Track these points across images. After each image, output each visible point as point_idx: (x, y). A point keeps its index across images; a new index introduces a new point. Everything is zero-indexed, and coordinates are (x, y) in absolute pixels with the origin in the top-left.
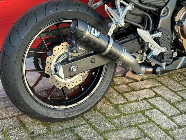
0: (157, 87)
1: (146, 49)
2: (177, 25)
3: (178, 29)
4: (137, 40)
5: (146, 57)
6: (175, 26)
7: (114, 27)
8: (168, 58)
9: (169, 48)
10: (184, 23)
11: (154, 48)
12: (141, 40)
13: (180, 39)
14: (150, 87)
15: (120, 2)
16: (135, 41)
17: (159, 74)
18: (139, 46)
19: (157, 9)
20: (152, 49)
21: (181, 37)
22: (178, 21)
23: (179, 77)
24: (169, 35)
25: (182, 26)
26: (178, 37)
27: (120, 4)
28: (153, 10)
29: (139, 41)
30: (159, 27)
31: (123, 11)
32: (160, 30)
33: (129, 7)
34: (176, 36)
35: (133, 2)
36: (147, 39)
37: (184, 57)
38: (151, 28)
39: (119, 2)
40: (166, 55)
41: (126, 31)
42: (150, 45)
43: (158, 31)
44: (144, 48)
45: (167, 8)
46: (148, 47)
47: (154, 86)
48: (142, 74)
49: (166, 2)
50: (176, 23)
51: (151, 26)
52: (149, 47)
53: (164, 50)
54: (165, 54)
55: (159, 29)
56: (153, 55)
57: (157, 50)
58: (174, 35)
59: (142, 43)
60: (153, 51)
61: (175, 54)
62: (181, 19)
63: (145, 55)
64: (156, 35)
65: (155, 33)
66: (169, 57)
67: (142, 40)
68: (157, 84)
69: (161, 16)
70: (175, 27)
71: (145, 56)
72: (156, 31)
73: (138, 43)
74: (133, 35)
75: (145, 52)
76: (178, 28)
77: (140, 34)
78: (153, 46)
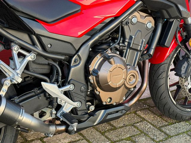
0: (77, 141)
1: (55, 105)
2: (92, 75)
3: (93, 80)
4: (43, 95)
5: (56, 114)
6: (89, 76)
7: (8, 84)
8: (83, 114)
9: (84, 102)
10: (99, 73)
11: (65, 103)
12: (47, 95)
13: (97, 91)
14: (69, 141)
15: (18, 51)
16: (40, 96)
17: (72, 132)
18: (47, 102)
19: (67, 56)
20: (63, 105)
21: (98, 88)
22: (93, 71)
23: (104, 126)
24: (82, 87)
25: (97, 77)
26: (94, 88)
27: (18, 54)
28: (61, 59)
29: (45, 96)
30: (70, 78)
31: (21, 63)
32: (71, 82)
33: (30, 57)
34: (92, 87)
35: (35, 51)
36: (55, 94)
37: (103, 111)
38: (60, 79)
39: (15, 52)
40: (80, 110)
41: (33, 81)
42: (59, 100)
43: (69, 84)
44: (52, 104)
45: (79, 56)
46: (57, 103)
47: (74, 140)
48: (52, 134)
49: (77, 49)
50: (91, 72)
51: (60, 78)
52: (59, 103)
53: (77, 104)
54: (78, 109)
55: (70, 80)
56: (63, 112)
57: (68, 106)
58: (89, 86)
59: (49, 98)
60: (63, 107)
61: (92, 108)
62: (96, 68)
63: (54, 112)
64: (66, 88)
65: (65, 85)
66: (85, 112)
67: (49, 95)
68: (78, 137)
69: (72, 65)
70: (90, 78)
71: (54, 114)
72: (66, 83)
73: (45, 98)
74: (39, 89)
75: (54, 109)
76: (93, 78)
77: (46, 88)
78: (63, 102)
